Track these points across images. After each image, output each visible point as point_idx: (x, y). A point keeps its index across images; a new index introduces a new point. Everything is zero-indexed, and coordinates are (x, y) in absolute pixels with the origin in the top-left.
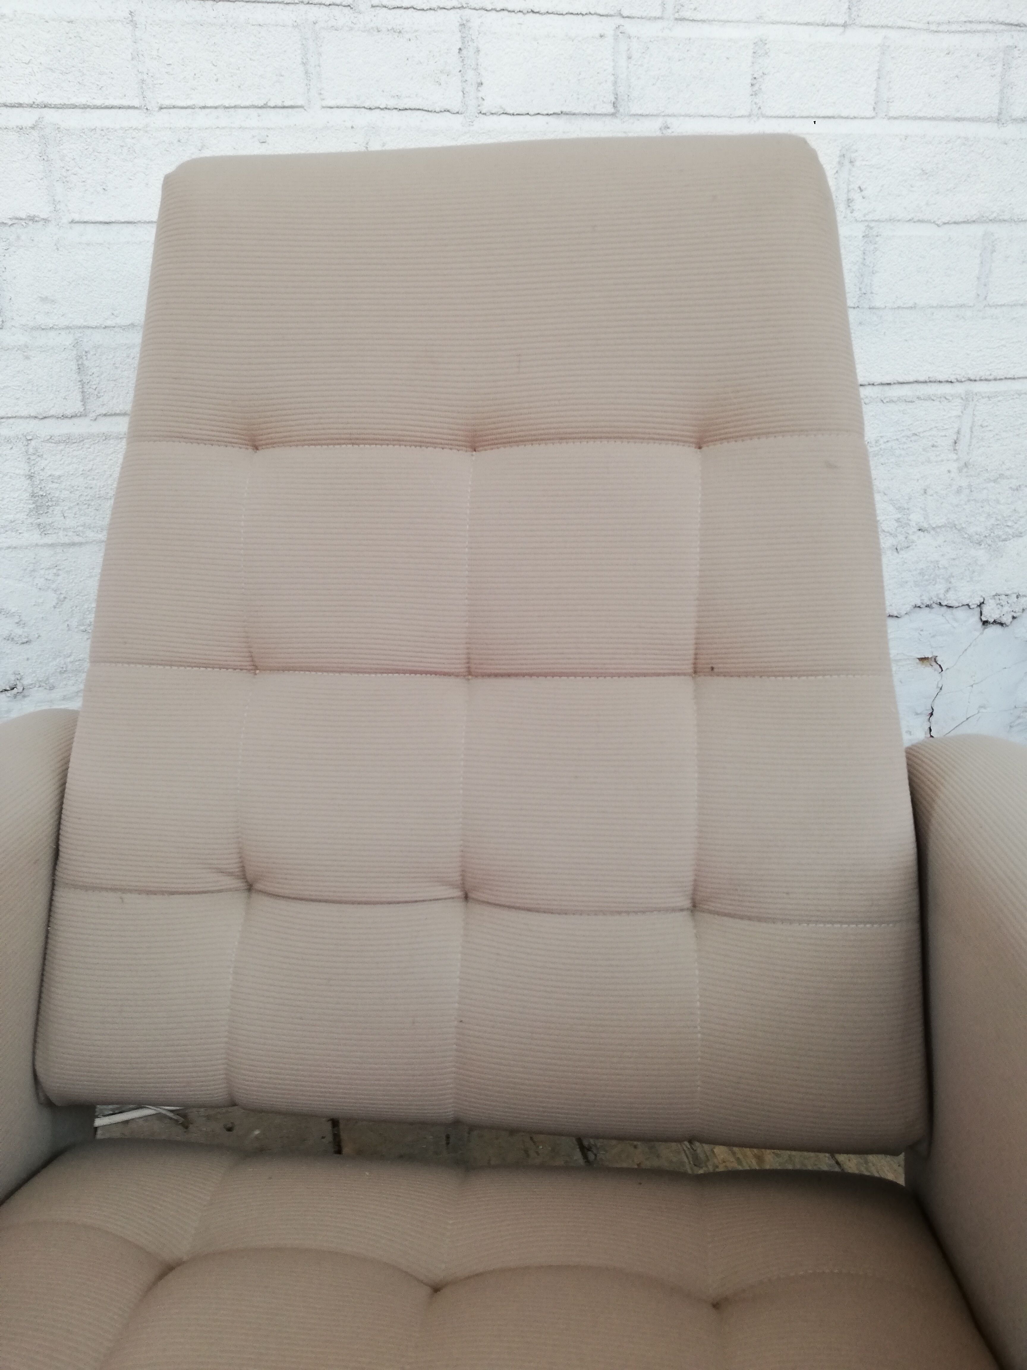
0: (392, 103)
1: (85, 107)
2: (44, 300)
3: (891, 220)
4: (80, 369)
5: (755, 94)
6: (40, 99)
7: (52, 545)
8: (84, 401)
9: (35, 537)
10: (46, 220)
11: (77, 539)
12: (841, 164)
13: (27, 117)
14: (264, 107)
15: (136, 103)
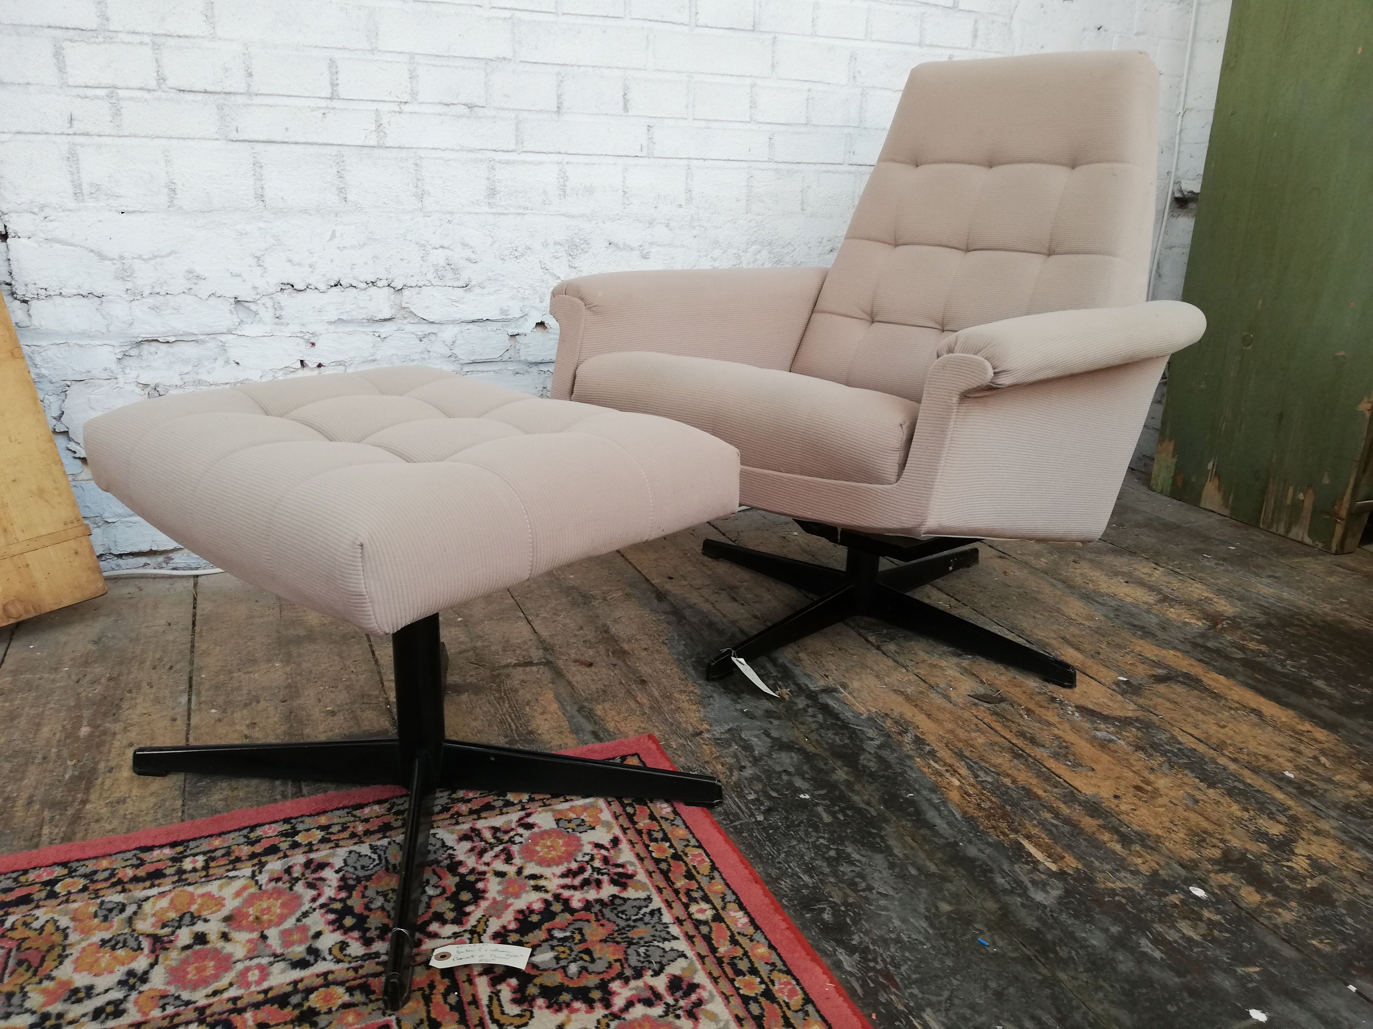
0: (660, 19)
1: (532, 11)
2: (505, 96)
3: (873, 87)
4: (517, 129)
5: (814, 26)
6: (514, 7)
7: (493, 214)
8: (517, 144)
9: (486, 209)
10: (510, 60)
11: (505, 212)
12: (851, 60)
13: (508, 14)
14: (607, 16)
15: (553, 11)
